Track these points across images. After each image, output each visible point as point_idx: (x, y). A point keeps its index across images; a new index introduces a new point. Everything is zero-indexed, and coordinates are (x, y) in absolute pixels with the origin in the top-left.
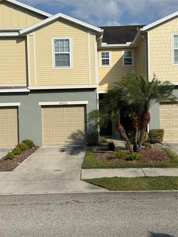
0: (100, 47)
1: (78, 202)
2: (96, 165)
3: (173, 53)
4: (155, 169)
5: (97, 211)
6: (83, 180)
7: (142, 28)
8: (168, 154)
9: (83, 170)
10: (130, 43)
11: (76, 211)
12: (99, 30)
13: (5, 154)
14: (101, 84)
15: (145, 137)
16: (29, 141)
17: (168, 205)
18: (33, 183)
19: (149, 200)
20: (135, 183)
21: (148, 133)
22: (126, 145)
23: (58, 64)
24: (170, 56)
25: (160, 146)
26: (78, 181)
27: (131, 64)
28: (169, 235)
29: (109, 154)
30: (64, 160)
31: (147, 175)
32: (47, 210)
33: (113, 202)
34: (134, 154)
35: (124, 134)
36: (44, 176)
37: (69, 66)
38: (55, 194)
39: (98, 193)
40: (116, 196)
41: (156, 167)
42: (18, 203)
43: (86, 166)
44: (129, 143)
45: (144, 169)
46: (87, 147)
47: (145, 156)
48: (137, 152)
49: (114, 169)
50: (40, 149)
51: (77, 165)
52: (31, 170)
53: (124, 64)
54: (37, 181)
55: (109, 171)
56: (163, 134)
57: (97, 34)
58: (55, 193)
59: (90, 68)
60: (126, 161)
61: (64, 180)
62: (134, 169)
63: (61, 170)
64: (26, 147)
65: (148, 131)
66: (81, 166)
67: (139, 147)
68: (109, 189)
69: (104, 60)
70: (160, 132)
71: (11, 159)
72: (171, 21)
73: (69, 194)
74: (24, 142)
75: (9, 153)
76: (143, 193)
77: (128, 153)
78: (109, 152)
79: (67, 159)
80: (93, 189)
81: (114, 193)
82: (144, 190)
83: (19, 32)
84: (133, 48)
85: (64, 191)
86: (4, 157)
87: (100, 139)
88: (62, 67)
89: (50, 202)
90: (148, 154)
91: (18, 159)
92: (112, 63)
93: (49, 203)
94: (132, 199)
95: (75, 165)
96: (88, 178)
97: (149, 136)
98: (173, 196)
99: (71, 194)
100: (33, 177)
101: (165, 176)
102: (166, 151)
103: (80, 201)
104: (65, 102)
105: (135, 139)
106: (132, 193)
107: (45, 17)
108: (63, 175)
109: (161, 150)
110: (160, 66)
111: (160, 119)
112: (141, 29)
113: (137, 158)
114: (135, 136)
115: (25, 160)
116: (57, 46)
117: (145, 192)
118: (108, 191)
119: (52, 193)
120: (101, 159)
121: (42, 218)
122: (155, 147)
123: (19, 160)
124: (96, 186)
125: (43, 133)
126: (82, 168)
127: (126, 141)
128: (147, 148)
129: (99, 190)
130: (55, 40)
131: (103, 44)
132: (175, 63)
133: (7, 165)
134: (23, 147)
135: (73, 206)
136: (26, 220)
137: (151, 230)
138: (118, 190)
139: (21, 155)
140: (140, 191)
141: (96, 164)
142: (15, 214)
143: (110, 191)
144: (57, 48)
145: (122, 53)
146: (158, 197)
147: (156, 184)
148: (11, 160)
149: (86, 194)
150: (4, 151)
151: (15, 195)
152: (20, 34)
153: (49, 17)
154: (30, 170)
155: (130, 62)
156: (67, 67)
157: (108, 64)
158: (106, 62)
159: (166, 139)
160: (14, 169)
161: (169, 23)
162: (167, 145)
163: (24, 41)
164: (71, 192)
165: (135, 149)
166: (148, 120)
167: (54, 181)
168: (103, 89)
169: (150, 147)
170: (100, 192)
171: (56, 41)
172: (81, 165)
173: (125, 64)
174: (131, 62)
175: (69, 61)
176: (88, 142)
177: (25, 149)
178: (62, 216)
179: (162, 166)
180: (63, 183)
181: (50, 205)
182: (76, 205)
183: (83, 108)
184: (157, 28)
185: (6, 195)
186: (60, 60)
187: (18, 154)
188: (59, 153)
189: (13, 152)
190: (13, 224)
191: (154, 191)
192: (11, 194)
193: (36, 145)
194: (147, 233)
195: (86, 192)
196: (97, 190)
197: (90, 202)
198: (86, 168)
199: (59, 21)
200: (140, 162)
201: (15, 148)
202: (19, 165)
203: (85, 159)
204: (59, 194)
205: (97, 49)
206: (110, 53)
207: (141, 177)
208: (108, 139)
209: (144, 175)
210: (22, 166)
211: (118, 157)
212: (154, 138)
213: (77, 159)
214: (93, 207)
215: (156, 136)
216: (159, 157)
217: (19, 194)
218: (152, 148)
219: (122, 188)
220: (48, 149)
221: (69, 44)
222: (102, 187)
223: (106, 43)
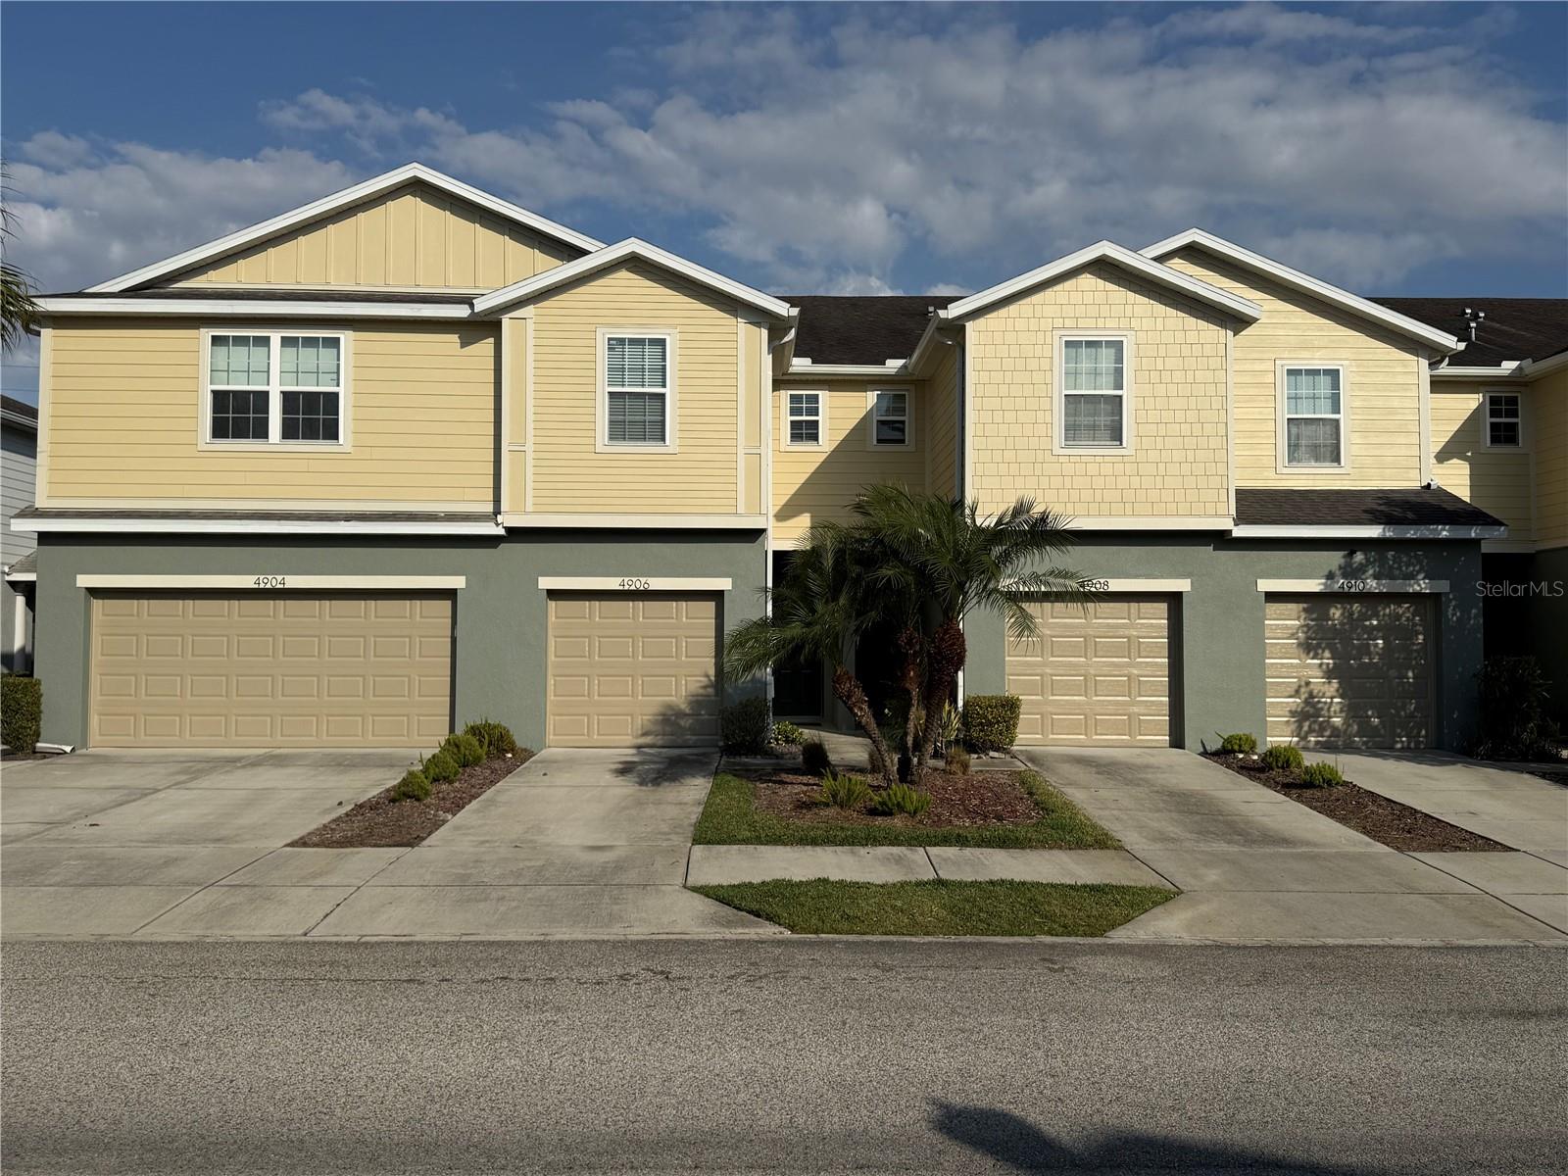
0: (783, 374)
1: (667, 977)
2: (750, 831)
3: (1059, 406)
4: (977, 851)
5: (738, 1015)
6: (696, 889)
7: (946, 308)
8: (1031, 794)
9: (698, 849)
10: (900, 362)
11: (654, 1014)
12: (782, 309)
13: (395, 779)
14: (785, 514)
15: (945, 727)
16: (495, 727)
17: (1015, 994)
18: (494, 895)
19: (943, 973)
20: (893, 907)
21: (960, 710)
22: (871, 756)
23: (620, 430)
24: (1048, 420)
25: (1006, 764)
26: (676, 890)
27: (903, 441)
28: (1005, 1115)
29: (805, 788)
30: (625, 808)
31: (944, 875)
32: (542, 1005)
33: (804, 978)
34: (898, 790)
35: (864, 713)
36: (540, 870)
37: (661, 443)
38: (580, 941)
39: (749, 941)
40: (817, 956)
41: (979, 846)
42: (430, 974)
43: (710, 832)
44: (884, 747)
45: (933, 851)
46: (721, 757)
47: (942, 800)
48: (912, 782)
49: (818, 849)
50: (534, 762)
51: (678, 830)
52: (492, 845)
53: (875, 442)
54: (513, 889)
55: (797, 855)
56: (1017, 717)
57: (775, 326)
58: (581, 936)
59: (741, 451)
60: (870, 818)
61: (620, 885)
62: (895, 850)
63: (611, 847)
64: (482, 752)
65: (960, 703)
66: (690, 832)
67: (920, 763)
68: (792, 928)
69: (801, 422)
70: (1003, 706)
71: (418, 800)
72: (1055, 288)
73: (636, 944)
74: (474, 731)
75: (411, 774)
76: (924, 944)
77: (877, 788)
78: (805, 779)
79: (640, 803)
80: (729, 924)
81: (811, 944)
82: (927, 934)
83: (472, 306)
84: (911, 382)
85: (615, 933)
86: (388, 790)
87: (774, 727)
88: (632, 443)
89: (554, 974)
90: (956, 791)
91: (444, 799)
92: (830, 437)
93: (552, 979)
94: (878, 967)
95: (667, 830)
96: (714, 881)
97: (963, 724)
98: (1036, 959)
99: (642, 942)
100: (498, 871)
101: (1012, 882)
102: (1023, 783)
103: (676, 972)
104: (643, 580)
105: (906, 734)
106: (882, 943)
107: (576, 252)
108: (619, 867)
109: (1004, 779)
110: (1009, 455)
111: (1007, 659)
112: (942, 314)
113: (910, 807)
114: (906, 720)
115: (474, 802)
116: (618, 362)
117: (930, 943)
118: (788, 934)
119: (566, 937)
120: (771, 805)
121: (520, 1039)
122: (982, 766)
123: (448, 804)
124: (744, 913)
125: (551, 697)
126: (696, 841)
127: (871, 738)
128: (954, 767)
129: (753, 931)
130: (609, 339)
131: (796, 361)
132: (1067, 446)
133: (398, 821)
134: (467, 753)
135: (646, 992)
136: (453, 1044)
137: (939, 1094)
138: (828, 933)
139: (457, 784)
140: (914, 939)
141: (752, 826)
142: (412, 1019)
143: (796, 936)
144: (616, 372)
145: (871, 398)
146: (981, 963)
147: (975, 911)
148: (417, 804)
149: (701, 943)
150: (392, 766)
151: (418, 943)
152: (476, 311)
153: (591, 253)
154: (487, 845)
155: (896, 435)
156: (654, 443)
157: (815, 437)
158: (805, 432)
159: (1025, 737)
160: (424, 839)
161: (1048, 294)
162: (1032, 758)
163: (492, 340)
164: (643, 937)
165: (905, 772)
166: (958, 661)
167: (580, 892)
168: (790, 536)
169: (965, 766)
170: (755, 937)
171: (615, 344)
172: (692, 828)
173: (879, 441)
174: (904, 434)
175: (663, 422)
176: (727, 737)
177: (477, 761)
178: (599, 1032)
179: (1004, 842)
180: (615, 900)
181: (554, 986)
182: (659, 990)
183: (711, 605)
184: (1003, 312)
185: (383, 943)
186: (628, 418)
187: (445, 778)
188: (609, 778)
189: (425, 771)
190: (402, 1060)
191: (969, 939)
192: (404, 939)
193: (520, 743)
194: (924, 1105)
195: (702, 937)
196: (747, 931)
197: (712, 976)
198: (709, 843)
199: (628, 270)
200: (921, 822)
201: (434, 756)
202: (444, 822)
203: (708, 804)
204: (595, 941)
205: (774, 381)
206: (824, 396)
207: (919, 884)
208: (806, 731)
209: (931, 876)
210: (457, 828)
211: (835, 803)
212: (981, 731)
213: (676, 804)
214: (722, 998)
215: (990, 724)
216: (996, 805)
217: (437, 939)
218: (973, 769)
219: (846, 926)
220: (570, 763)
221: (664, 359)
222: (767, 919)
223: (809, 360)
